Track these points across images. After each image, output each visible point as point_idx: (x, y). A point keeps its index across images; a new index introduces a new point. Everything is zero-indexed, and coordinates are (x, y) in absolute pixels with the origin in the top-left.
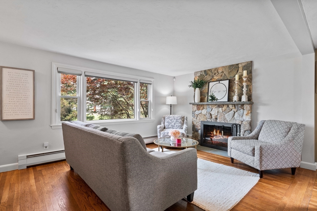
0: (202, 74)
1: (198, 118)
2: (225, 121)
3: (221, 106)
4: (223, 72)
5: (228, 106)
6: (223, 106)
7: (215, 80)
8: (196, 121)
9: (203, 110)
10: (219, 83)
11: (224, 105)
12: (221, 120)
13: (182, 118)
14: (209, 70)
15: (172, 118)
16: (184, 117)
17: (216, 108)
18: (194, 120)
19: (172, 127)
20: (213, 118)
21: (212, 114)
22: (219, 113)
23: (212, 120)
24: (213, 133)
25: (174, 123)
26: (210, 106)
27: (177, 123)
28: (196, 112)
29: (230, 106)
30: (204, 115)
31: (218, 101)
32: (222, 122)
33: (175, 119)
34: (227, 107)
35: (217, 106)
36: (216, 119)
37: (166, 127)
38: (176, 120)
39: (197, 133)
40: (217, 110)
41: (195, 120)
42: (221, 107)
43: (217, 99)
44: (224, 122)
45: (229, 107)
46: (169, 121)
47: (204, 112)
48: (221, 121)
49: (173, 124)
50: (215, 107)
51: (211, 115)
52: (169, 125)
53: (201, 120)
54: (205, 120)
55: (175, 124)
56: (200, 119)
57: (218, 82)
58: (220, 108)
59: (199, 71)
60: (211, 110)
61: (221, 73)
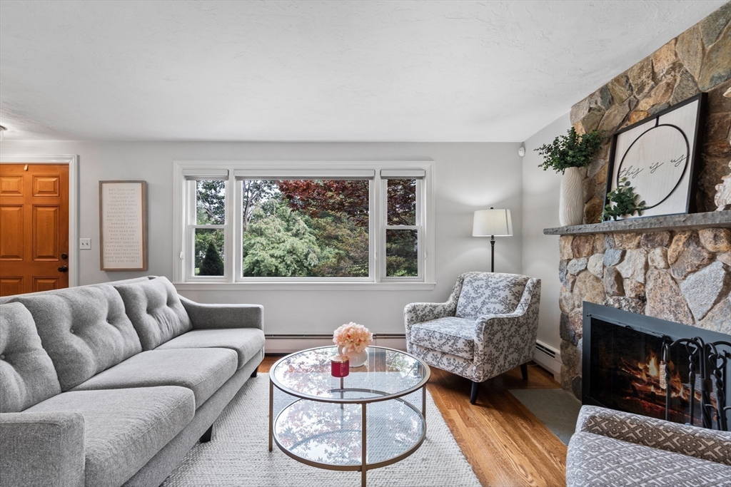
0: (593, 106)
1: (576, 291)
2: (680, 316)
3: (658, 238)
4: (676, 66)
5: (694, 237)
6: (666, 236)
7: (642, 118)
8: (571, 302)
9: (592, 258)
10: (657, 125)
11: (672, 233)
12: (660, 305)
13: (515, 284)
14: (617, 80)
15: (480, 283)
16: (526, 280)
17: (638, 246)
18: (564, 294)
19: (473, 313)
20: (627, 296)
21: (624, 276)
22: (649, 272)
23: (624, 303)
24: (647, 369)
25: (483, 299)
26: (617, 240)
27: (493, 300)
28: (571, 263)
29: (706, 237)
30: (597, 279)
31: (647, 213)
32: (663, 317)
33: (488, 286)
34: (687, 244)
35: (641, 238)
36: (642, 300)
37: (458, 313)
38: (493, 289)
39: (574, 348)
40: (643, 260)
41: (568, 294)
42: (660, 245)
43: (643, 203)
44: (671, 318)
45: (698, 243)
46: (471, 292)
47: (595, 263)
48: (662, 311)
49: (478, 303)
50: (635, 242)
51: (619, 279)
52: (465, 307)
53: (585, 299)
54: (600, 302)
55: (484, 303)
56: (581, 294)
57: (653, 122)
58: (654, 247)
59: (585, 99)
60: (618, 255)
61: (668, 72)
